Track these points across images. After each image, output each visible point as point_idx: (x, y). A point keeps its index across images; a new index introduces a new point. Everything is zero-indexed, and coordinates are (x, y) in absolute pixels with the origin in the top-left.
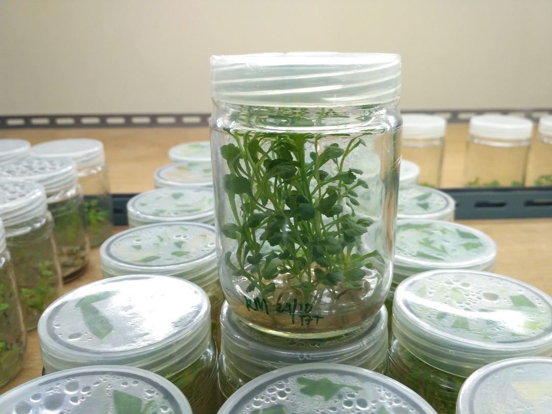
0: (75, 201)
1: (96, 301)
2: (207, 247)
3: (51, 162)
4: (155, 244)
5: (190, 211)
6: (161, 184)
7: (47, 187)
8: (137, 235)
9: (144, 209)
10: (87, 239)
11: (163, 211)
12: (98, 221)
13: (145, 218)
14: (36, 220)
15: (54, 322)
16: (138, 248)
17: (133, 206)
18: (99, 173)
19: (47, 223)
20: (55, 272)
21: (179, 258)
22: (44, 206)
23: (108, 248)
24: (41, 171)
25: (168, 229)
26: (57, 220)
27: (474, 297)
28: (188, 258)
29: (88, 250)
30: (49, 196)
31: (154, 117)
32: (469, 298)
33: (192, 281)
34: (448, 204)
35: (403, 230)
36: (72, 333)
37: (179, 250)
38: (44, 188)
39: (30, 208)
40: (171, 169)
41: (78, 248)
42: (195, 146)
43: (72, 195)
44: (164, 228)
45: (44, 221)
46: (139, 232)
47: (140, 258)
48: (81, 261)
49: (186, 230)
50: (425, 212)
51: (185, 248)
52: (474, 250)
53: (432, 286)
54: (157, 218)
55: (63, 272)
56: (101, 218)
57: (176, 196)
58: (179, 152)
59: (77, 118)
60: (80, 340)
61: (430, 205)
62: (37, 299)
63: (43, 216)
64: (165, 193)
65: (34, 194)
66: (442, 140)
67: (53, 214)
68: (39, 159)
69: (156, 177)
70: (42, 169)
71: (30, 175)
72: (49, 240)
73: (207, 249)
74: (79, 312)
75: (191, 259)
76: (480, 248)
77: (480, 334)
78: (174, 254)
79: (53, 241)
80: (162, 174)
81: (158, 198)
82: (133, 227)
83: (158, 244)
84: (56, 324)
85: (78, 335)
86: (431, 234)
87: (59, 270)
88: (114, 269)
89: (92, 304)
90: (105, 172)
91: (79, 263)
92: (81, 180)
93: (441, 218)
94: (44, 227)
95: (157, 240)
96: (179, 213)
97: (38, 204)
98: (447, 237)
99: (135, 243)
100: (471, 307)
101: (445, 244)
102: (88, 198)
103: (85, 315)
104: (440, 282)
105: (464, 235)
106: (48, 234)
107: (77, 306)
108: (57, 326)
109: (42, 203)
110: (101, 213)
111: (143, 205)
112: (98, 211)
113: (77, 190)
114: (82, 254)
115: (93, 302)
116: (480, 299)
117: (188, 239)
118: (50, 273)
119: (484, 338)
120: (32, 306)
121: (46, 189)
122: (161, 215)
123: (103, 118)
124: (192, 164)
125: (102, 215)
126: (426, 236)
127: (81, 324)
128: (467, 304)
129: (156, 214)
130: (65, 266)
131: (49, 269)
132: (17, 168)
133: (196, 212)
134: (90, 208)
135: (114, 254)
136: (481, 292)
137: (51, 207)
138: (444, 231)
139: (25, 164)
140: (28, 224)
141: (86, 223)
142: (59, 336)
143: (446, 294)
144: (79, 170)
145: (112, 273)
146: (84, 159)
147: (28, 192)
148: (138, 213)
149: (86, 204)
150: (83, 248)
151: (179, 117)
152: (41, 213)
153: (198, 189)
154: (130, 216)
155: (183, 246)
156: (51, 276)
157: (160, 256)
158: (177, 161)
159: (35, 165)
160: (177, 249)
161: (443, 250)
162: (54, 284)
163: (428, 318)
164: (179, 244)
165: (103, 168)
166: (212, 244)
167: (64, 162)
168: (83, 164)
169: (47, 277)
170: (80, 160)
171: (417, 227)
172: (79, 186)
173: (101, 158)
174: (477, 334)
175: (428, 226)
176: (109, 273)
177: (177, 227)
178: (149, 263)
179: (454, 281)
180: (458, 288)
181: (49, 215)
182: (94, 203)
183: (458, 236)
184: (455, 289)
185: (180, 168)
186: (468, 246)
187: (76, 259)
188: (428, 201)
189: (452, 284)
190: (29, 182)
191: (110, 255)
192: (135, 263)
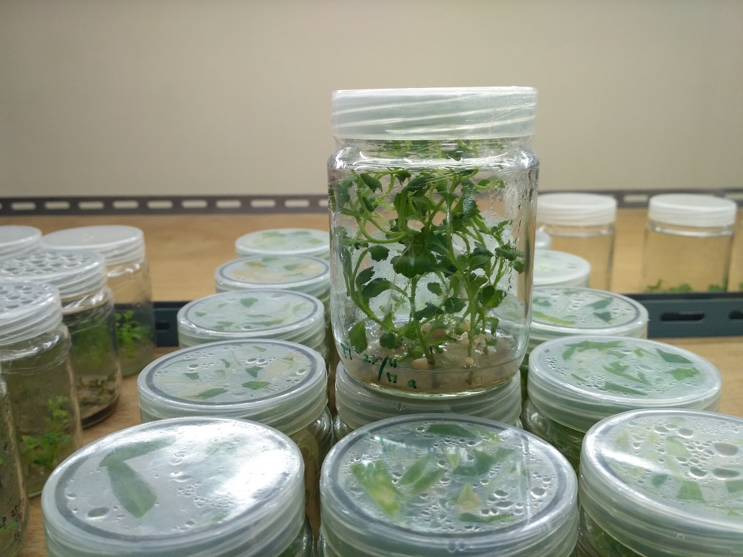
0: (102, 310)
1: (130, 458)
2: (295, 375)
3: (70, 255)
4: (218, 371)
5: (268, 324)
6: (226, 285)
7: (63, 291)
8: (191, 358)
9: (201, 321)
10: (118, 365)
11: (228, 324)
12: (134, 339)
13: (202, 334)
14: (45, 337)
15: (67, 491)
16: (194, 376)
17: (186, 316)
18: (136, 272)
19: (61, 341)
20: (72, 412)
21: (255, 391)
22: (58, 318)
23: (150, 377)
24: (55, 269)
25: (237, 350)
26: (75, 338)
27: (702, 451)
28: (268, 391)
29: (119, 381)
30: (65, 303)
31: (212, 200)
32: (694, 452)
33: (274, 426)
34: (638, 314)
35: (580, 351)
36: (93, 507)
37: (254, 380)
38: (59, 292)
39: (38, 320)
40: (239, 265)
41: (105, 378)
42: (271, 235)
43: (97, 302)
44: (231, 348)
45: (57, 338)
46: (193, 353)
47: (197, 393)
48: (109, 397)
49: (263, 350)
50: (607, 325)
51: (262, 378)
52: (688, 379)
53: (637, 435)
54: (220, 334)
55: (82, 412)
56: (137, 336)
57: (247, 303)
58: (248, 243)
59: (108, 201)
60: (106, 519)
61: (613, 316)
62: (45, 452)
63: (56, 332)
64: (231, 298)
65: (44, 300)
66: (612, 227)
67: (71, 329)
68: (53, 252)
69: (218, 276)
70: (58, 265)
71: (39, 273)
72: (64, 365)
73: (296, 378)
74: (104, 474)
75: (272, 393)
76: (696, 377)
77: (722, 508)
78: (247, 385)
79: (69, 367)
80: (225, 272)
81: (221, 306)
82: (186, 346)
83: (222, 371)
84: (70, 493)
85: (103, 511)
86: (622, 356)
87: (77, 409)
88: (158, 409)
89: (125, 462)
90: (145, 271)
91: (105, 399)
92: (112, 282)
93: (631, 334)
94: (56, 348)
95: (222, 366)
96: (252, 326)
97: (48, 314)
98: (645, 360)
99: (190, 370)
100: (700, 466)
101: (644, 371)
102: (120, 308)
103: (114, 479)
104: (649, 429)
105: (669, 358)
106: (63, 357)
107: (102, 464)
108: (71, 496)
109: (55, 313)
110: (137, 329)
111: (200, 315)
112: (134, 326)
113: (106, 295)
114: (111, 386)
115: (125, 459)
116: (712, 453)
117: (266, 364)
118: (64, 413)
119: (729, 514)
120: (36, 462)
121: (62, 294)
122: (226, 329)
123: (143, 201)
124: (267, 259)
125: (140, 332)
126: (614, 359)
127: (107, 494)
128: (692, 460)
129: (219, 328)
130: (85, 404)
131: (62, 408)
132: (22, 265)
133: (278, 326)
134: (122, 321)
135: (157, 386)
136: (711, 442)
137: (68, 318)
138: (639, 352)
139: (33, 258)
140: (35, 342)
141: (117, 343)
142: (74, 512)
143: (659, 447)
144: (110, 268)
145: (156, 414)
146: (116, 252)
147: (36, 297)
148: (194, 326)
149: (118, 316)
150: (112, 378)
151: (246, 200)
152: (54, 327)
153: (278, 293)
154: (180, 331)
155: (259, 373)
156: (65, 418)
157: (226, 388)
158: (246, 255)
159: (48, 261)
160: (250, 379)
161: (643, 379)
162: (69, 430)
163: (641, 484)
164: (253, 372)
165: (141, 265)
166: (302, 371)
167: (88, 256)
168: (114, 259)
169: (59, 419)
170: (110, 255)
171: (600, 346)
172: (109, 290)
173: (141, 252)
174: (718, 507)
175: (614, 344)
176: (151, 414)
177: (249, 346)
178: (209, 400)
179: (668, 426)
180: (675, 437)
181: (65, 330)
182: (129, 314)
183: (661, 359)
184: (671, 439)
185: (251, 264)
186: (677, 374)
187: (101, 394)
188: (609, 309)
189: (666, 431)
190: (38, 283)
191: (153, 388)
192: (188, 399)
